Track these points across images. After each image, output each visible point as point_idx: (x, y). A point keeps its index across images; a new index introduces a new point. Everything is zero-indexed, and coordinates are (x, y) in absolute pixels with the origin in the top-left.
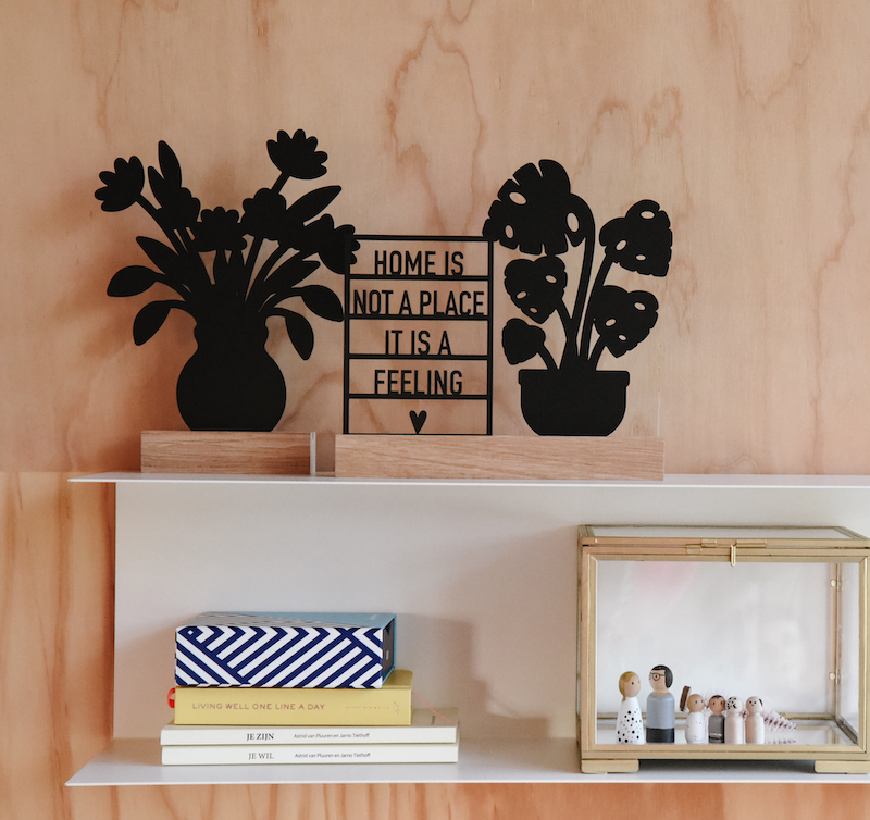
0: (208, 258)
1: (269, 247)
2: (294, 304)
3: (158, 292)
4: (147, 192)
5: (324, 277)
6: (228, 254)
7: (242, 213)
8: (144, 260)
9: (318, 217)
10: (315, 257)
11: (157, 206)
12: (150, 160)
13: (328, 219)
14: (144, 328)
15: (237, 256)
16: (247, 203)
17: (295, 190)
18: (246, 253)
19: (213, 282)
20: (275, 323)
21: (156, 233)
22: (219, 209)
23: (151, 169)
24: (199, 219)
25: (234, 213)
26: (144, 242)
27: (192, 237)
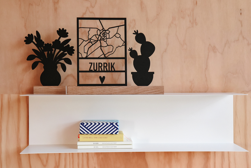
0: (46, 53)
1: (57, 51)
2: (62, 61)
3: (36, 59)
4: (34, 40)
5: (68, 56)
6: (50, 52)
7: (52, 44)
8: (34, 53)
9: (67, 45)
10: (66, 52)
11: (36, 43)
12: (35, 34)
13: (69, 45)
14: (34, 66)
15: (51, 52)
16: (53, 42)
17: (62, 40)
18: (53, 52)
19: (47, 57)
20: (59, 65)
21: (36, 48)
22: (48, 43)
23: (35, 36)
24: (44, 46)
25: (51, 44)
26: (34, 50)
27: (43, 49)
